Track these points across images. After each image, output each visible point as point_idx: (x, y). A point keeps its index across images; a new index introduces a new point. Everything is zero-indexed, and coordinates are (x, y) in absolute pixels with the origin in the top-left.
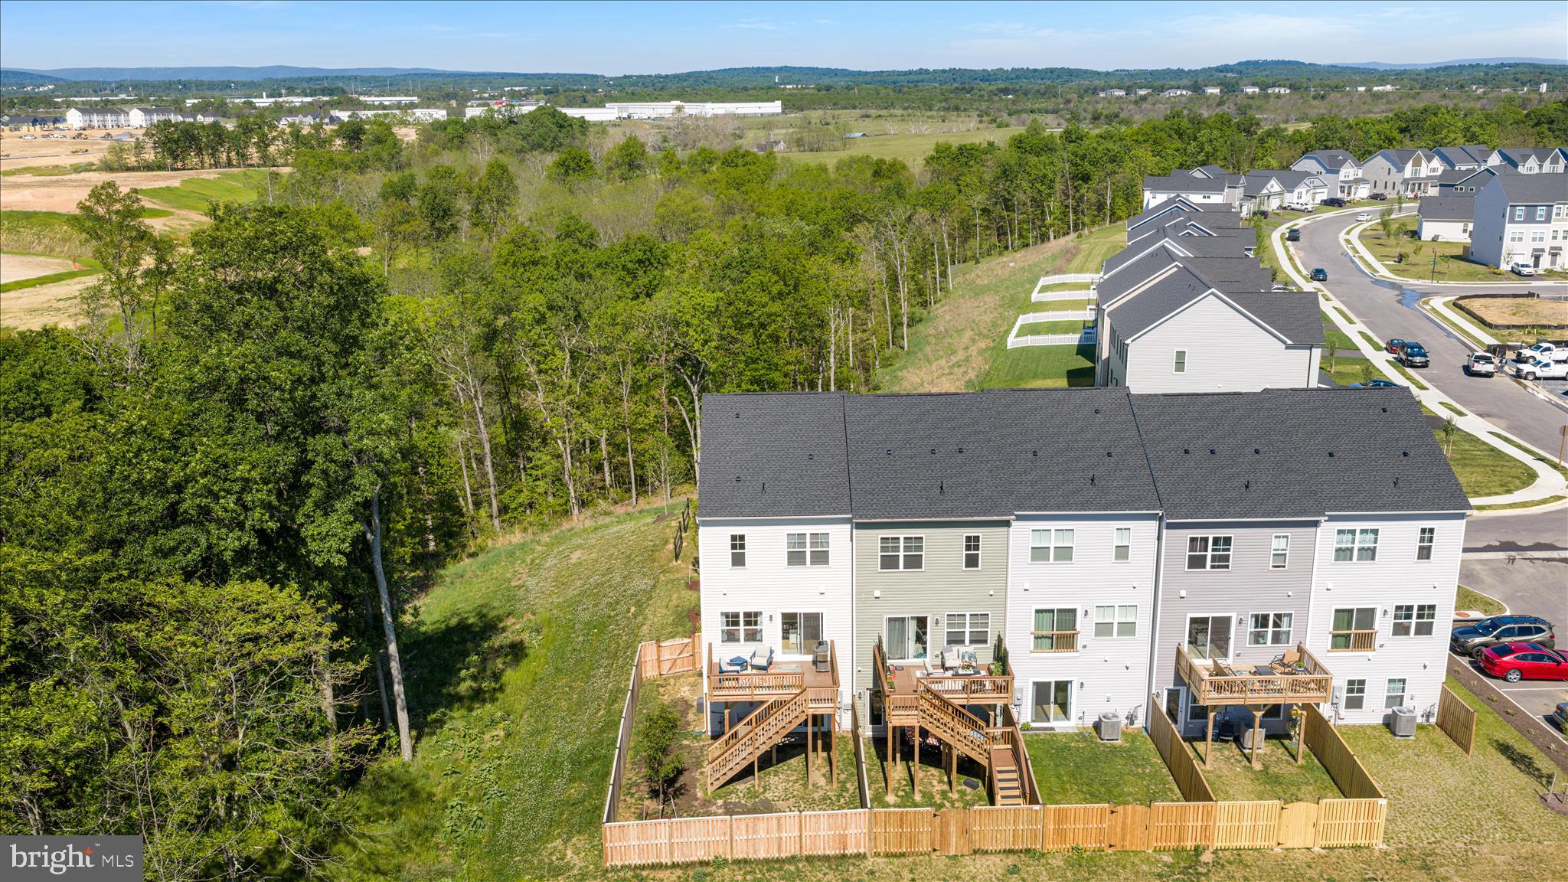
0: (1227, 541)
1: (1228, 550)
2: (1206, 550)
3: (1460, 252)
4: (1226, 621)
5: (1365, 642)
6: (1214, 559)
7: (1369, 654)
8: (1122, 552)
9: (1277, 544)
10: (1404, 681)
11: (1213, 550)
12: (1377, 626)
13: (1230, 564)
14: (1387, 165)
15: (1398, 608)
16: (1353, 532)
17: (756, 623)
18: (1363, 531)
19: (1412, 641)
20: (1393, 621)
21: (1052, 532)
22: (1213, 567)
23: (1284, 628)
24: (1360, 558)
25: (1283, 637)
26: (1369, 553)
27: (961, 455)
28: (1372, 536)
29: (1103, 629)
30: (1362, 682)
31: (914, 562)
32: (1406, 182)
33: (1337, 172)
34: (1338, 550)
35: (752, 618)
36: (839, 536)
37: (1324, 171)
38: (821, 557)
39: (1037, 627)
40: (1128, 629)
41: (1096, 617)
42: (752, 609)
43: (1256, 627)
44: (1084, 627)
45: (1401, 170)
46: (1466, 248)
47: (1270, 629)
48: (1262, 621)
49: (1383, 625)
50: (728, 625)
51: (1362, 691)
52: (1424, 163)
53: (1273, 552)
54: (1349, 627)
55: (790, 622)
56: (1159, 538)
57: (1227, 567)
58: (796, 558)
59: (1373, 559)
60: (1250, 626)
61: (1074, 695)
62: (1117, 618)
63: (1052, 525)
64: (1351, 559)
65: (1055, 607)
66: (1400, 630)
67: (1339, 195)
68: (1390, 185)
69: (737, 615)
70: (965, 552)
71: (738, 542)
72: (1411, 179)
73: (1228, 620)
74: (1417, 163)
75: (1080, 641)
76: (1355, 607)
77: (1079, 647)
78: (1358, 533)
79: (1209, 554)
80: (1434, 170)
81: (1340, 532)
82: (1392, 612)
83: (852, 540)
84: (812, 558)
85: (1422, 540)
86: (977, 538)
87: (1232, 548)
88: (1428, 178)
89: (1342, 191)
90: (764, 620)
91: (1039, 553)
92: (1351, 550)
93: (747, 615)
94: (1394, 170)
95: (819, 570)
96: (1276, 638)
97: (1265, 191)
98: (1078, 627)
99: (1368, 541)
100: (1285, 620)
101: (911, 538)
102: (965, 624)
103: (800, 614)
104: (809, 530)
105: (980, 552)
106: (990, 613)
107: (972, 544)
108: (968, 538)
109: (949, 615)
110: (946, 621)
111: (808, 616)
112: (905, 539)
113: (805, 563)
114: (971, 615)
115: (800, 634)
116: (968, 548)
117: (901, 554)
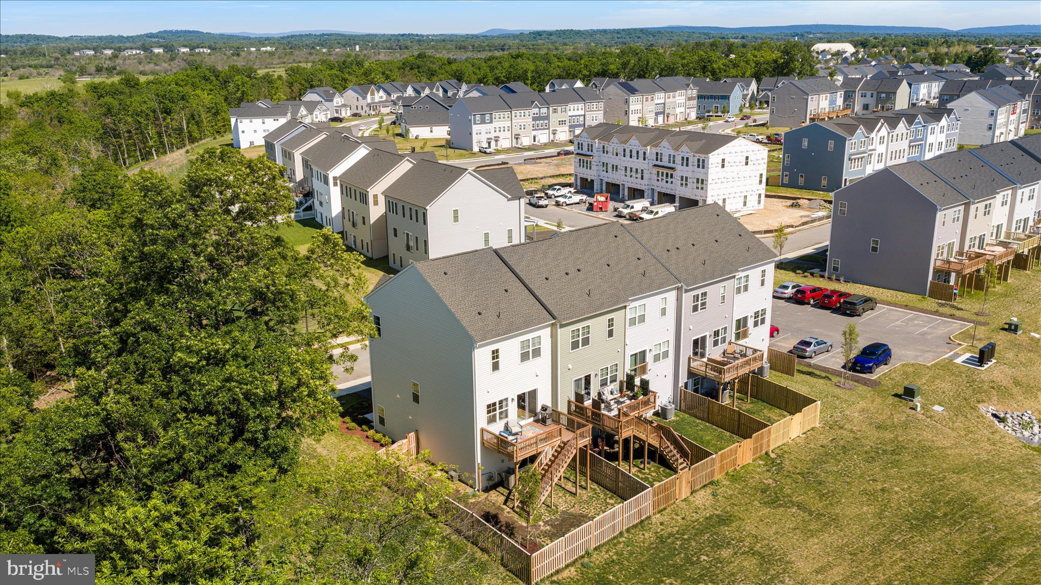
0: (706, 294)
3: (444, 143)
5: (745, 334)
6: (701, 305)
7: (746, 340)
8: (663, 310)
9: (722, 291)
11: (701, 300)
12: (749, 324)
14: (355, 95)
15: (755, 313)
17: (504, 406)
19: (759, 328)
20: (754, 320)
21: (637, 308)
22: (701, 309)
23: (723, 335)
24: (743, 291)
28: (747, 279)
29: (657, 358)
31: (586, 342)
32: (369, 105)
33: (332, 101)
34: (737, 289)
35: (503, 403)
36: (545, 336)
37: (323, 101)
38: (537, 352)
39: (631, 365)
40: (666, 354)
41: (654, 352)
42: (502, 399)
43: (715, 338)
45: (365, 98)
46: (448, 142)
47: (720, 337)
48: (717, 334)
49: (751, 324)
50: (490, 412)
52: (376, 93)
53: (720, 296)
54: (740, 328)
55: (521, 399)
56: (678, 300)
59: (747, 290)
62: (662, 349)
63: (637, 303)
64: (741, 293)
65: (638, 351)
66: (756, 324)
67: (336, 115)
68: (360, 108)
69: (494, 404)
70: (608, 329)
71: (496, 355)
72: (372, 103)
73: (705, 337)
74: (373, 94)
76: (742, 317)
77: (648, 371)
78: (743, 278)
79: (700, 302)
80: (381, 97)
81: (737, 279)
82: (753, 316)
83: (551, 337)
84: (532, 354)
85: (762, 276)
86: (613, 319)
87: (707, 297)
88: (380, 102)
89: (337, 113)
90: (508, 403)
91: (632, 321)
92: (741, 287)
93: (500, 401)
94: (360, 98)
95: (536, 360)
96: (722, 341)
97: (299, 115)
98: (647, 360)
99: (745, 282)
100: (724, 331)
101: (585, 327)
102: (608, 373)
103: (527, 392)
104: (531, 336)
105: (614, 327)
106: (618, 362)
107: (611, 323)
108: (609, 320)
109: (601, 370)
110: (600, 374)
111: (530, 393)
112: (582, 328)
113: (529, 359)
114: (610, 366)
115: (527, 406)
116: (609, 326)
117: (581, 338)
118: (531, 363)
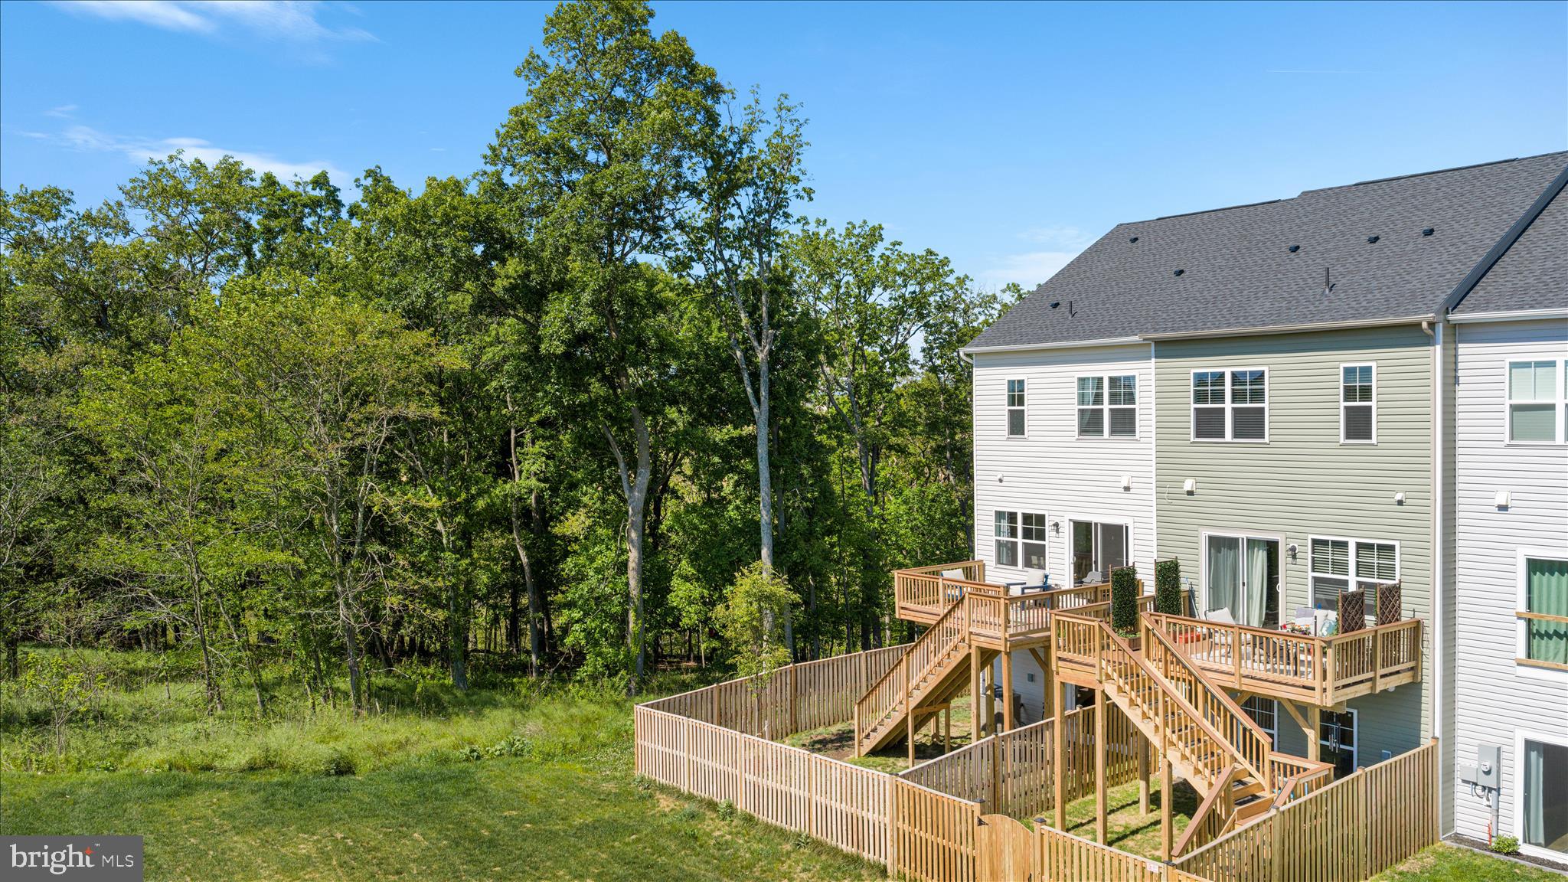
17: (1038, 538)
21: (1558, 368)
31: (1250, 424)
35: (1033, 524)
36: (1146, 381)
38: (1124, 422)
42: (1033, 509)
50: (1004, 534)
55: (1083, 539)
58: (1090, 423)
63: (1560, 351)
69: (1014, 517)
70: (1343, 405)
71: (1016, 396)
84: (1111, 424)
86: (1367, 373)
90: (1048, 529)
93: (1026, 517)
95: (1123, 444)
101: (1244, 373)
102: (1346, 564)
103: (1096, 524)
104: (1106, 370)
105: (1373, 404)
106: (1397, 544)
107: (1358, 388)
108: (1349, 372)
109: (1315, 542)
110: (1307, 554)
111: (1106, 528)
112: (1234, 375)
113: (1100, 432)
114: (1359, 546)
115: (1096, 562)
116: (1349, 393)
117: (1228, 406)
118: (1107, 446)
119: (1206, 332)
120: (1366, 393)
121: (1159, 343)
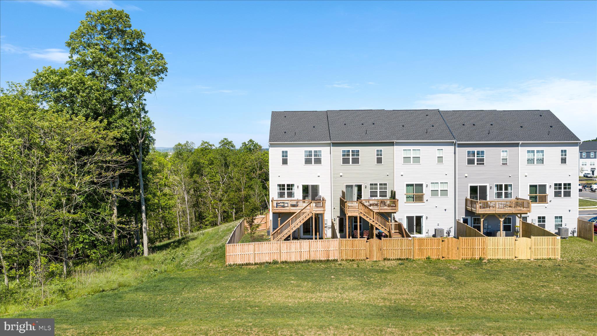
0: (483, 152)
1: (483, 157)
2: (474, 157)
4: (485, 187)
5: (543, 200)
6: (478, 160)
7: (546, 205)
8: (440, 159)
9: (503, 155)
10: (561, 217)
11: (477, 157)
12: (547, 192)
13: (485, 162)
15: (556, 185)
16: (533, 152)
17: (292, 190)
18: (538, 152)
19: (563, 200)
20: (554, 190)
21: (412, 151)
22: (478, 164)
23: (509, 191)
24: (537, 163)
25: (509, 195)
26: (541, 161)
27: (373, 125)
28: (541, 154)
29: (434, 193)
30: (544, 218)
31: (356, 161)
34: (528, 160)
35: (290, 187)
36: (325, 152)
38: (318, 161)
39: (407, 192)
40: (444, 192)
41: (432, 187)
42: (290, 183)
43: (498, 190)
44: (426, 192)
47: (503, 191)
48: (499, 187)
49: (550, 192)
50: (280, 190)
51: (544, 221)
53: (501, 158)
54: (536, 193)
55: (306, 189)
56: (455, 153)
57: (483, 164)
58: (308, 161)
59: (543, 163)
60: (495, 190)
61: (424, 222)
62: (440, 188)
63: (412, 148)
64: (534, 163)
65: (414, 183)
66: (557, 194)
69: (284, 185)
70: (376, 157)
71: (285, 154)
73: (486, 187)
75: (425, 198)
76: (538, 184)
77: (425, 201)
78: (535, 152)
79: (476, 158)
81: (529, 152)
82: (553, 186)
83: (330, 154)
84: (314, 161)
85: (562, 155)
86: (381, 151)
87: (485, 156)
90: (295, 188)
91: (407, 159)
92: (534, 160)
93: (288, 185)
95: (318, 166)
96: (506, 195)
98: (424, 192)
99: (540, 156)
100: (509, 188)
101: (354, 150)
102: (377, 188)
103: (310, 185)
104: (313, 149)
105: (382, 157)
106: (387, 183)
107: (379, 153)
108: (378, 151)
109: (370, 184)
110: (369, 187)
111: (313, 186)
112: (352, 151)
113: (311, 163)
114: (380, 184)
115: (310, 194)
116: (378, 155)
117: (351, 157)
118: (313, 167)
119: (346, 142)
120: (381, 155)
121: (333, 143)
